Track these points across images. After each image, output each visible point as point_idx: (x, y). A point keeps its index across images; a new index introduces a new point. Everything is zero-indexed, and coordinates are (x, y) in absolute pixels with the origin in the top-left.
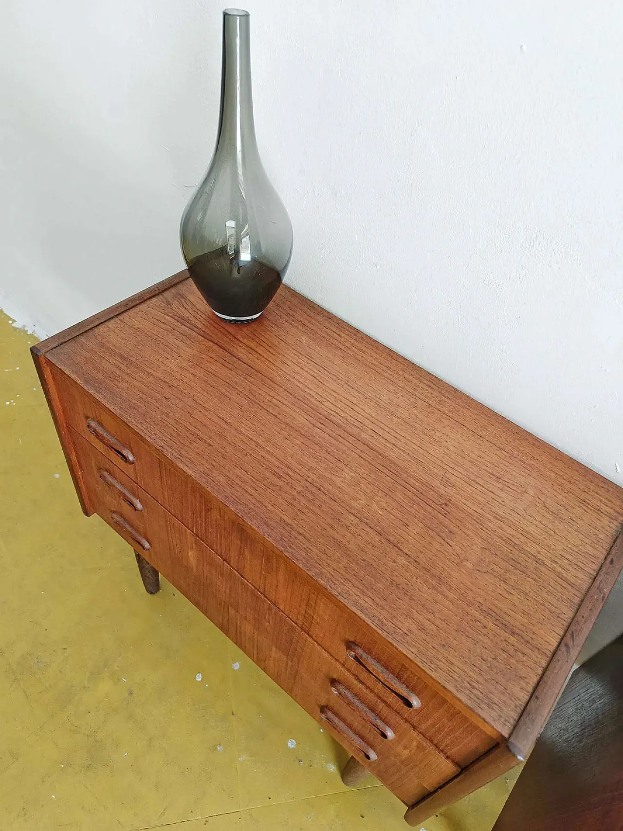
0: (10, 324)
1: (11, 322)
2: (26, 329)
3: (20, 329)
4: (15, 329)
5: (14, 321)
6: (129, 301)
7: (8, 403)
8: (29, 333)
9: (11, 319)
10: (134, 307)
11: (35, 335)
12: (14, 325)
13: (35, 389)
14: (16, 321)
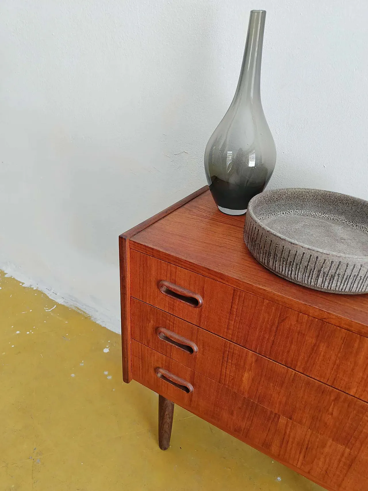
0: (21, 285)
1: (21, 284)
2: (32, 287)
3: (28, 287)
4: (24, 288)
5: (23, 283)
6: (168, 210)
7: (28, 333)
8: (34, 289)
9: (20, 282)
10: (171, 213)
11: (39, 289)
12: (23, 286)
13: (45, 322)
14: (24, 283)
